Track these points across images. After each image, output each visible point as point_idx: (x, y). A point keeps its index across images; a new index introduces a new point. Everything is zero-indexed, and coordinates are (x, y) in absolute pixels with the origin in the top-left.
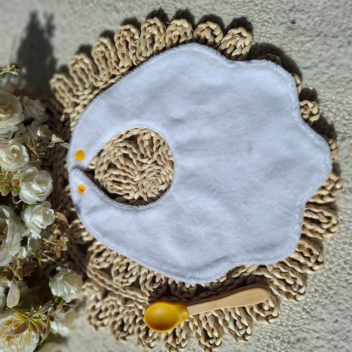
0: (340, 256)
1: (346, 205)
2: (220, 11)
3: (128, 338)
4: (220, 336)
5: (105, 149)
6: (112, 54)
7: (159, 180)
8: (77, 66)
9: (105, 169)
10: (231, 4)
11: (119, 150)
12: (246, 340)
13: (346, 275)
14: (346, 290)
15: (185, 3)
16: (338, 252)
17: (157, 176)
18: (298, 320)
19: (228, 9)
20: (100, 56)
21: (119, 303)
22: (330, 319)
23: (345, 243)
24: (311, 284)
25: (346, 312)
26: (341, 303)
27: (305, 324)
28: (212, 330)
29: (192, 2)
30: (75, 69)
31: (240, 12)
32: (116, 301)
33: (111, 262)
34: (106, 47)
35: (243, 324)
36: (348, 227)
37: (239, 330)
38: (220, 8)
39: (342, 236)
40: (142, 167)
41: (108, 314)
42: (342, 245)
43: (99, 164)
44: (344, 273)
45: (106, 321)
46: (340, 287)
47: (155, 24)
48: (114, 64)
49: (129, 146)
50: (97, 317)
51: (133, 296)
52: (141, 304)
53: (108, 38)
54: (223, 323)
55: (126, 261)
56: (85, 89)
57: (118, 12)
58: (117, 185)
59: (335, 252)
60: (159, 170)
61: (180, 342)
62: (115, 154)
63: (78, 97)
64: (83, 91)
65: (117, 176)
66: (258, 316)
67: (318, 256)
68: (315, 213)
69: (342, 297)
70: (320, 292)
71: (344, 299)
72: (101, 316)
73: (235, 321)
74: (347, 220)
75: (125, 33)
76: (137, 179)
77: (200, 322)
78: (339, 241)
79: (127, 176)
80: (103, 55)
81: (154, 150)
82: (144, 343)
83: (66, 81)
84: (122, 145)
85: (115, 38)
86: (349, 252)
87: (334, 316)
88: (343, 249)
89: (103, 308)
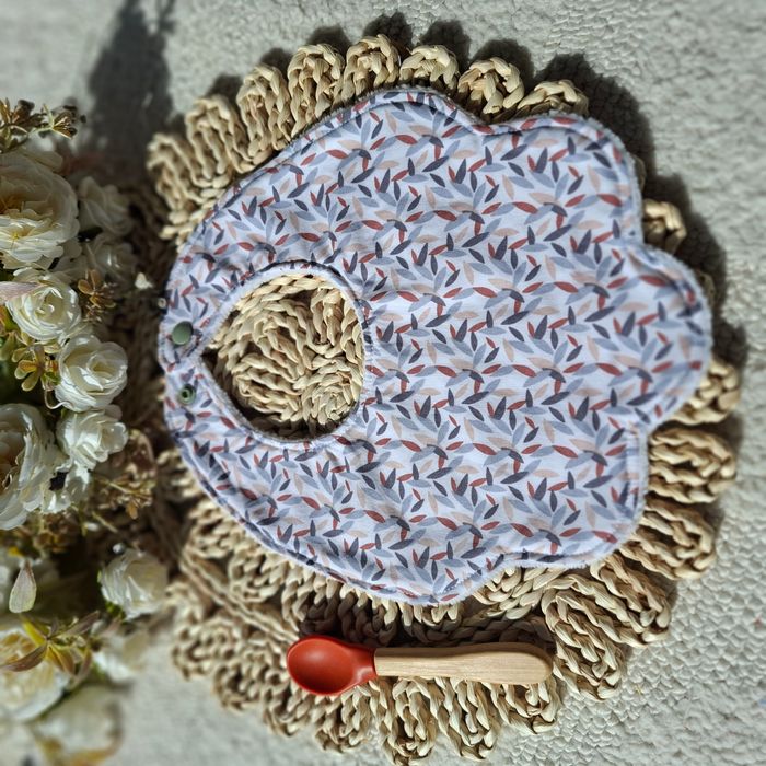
0: (709, 619)
1: (739, 513)
2: (525, 33)
3: (244, 705)
4: (429, 738)
5: (243, 312)
6: (280, 107)
7: (345, 395)
8: (203, 123)
9: (238, 354)
10: (553, 20)
11: (270, 319)
12: (481, 758)
13: (715, 662)
14: (709, 693)
15: (451, 7)
16: (705, 610)
17: (343, 385)
18: (597, 736)
19: (545, 31)
20: (254, 106)
21: (237, 633)
22: (665, 746)
23: (724, 593)
24: (636, 667)
25: (700, 739)
26: (696, 718)
27: (610, 746)
28: (415, 724)
29: (465, 6)
30: (199, 129)
31: (571, 41)
32: (230, 629)
33: (231, 548)
34: (269, 89)
35: (478, 724)
36: (738, 561)
37: (469, 734)
38: (526, 27)
39: (721, 578)
40: (314, 363)
41: (211, 650)
42: (717, 597)
43: (227, 342)
44: (712, 656)
45: (206, 665)
46: (698, 686)
47: (378, 50)
48: (282, 130)
49: (291, 312)
50: (190, 654)
51: (265, 624)
52: (279, 643)
53: (274, 68)
54: (438, 713)
55: (259, 552)
56: (216, 175)
57: (303, 11)
58: (258, 392)
59: (700, 610)
60: (346, 373)
61: (347, 733)
62: (261, 325)
63: (199, 190)
64: (210, 181)
65: (261, 373)
66: (512, 712)
67: (658, 614)
68: (667, 522)
69: (700, 706)
70: (655, 686)
71: (703, 712)
72: (199, 653)
73: (464, 713)
74: (737, 544)
75: (312, 64)
76: (300, 385)
77: (391, 702)
78: (712, 588)
79: (279, 376)
80: (261, 105)
81: (343, 330)
82: (275, 722)
83: (179, 151)
84: (278, 308)
85: (291, 70)
86: (730, 613)
87: (675, 742)
88: (718, 607)
89: (204, 637)
